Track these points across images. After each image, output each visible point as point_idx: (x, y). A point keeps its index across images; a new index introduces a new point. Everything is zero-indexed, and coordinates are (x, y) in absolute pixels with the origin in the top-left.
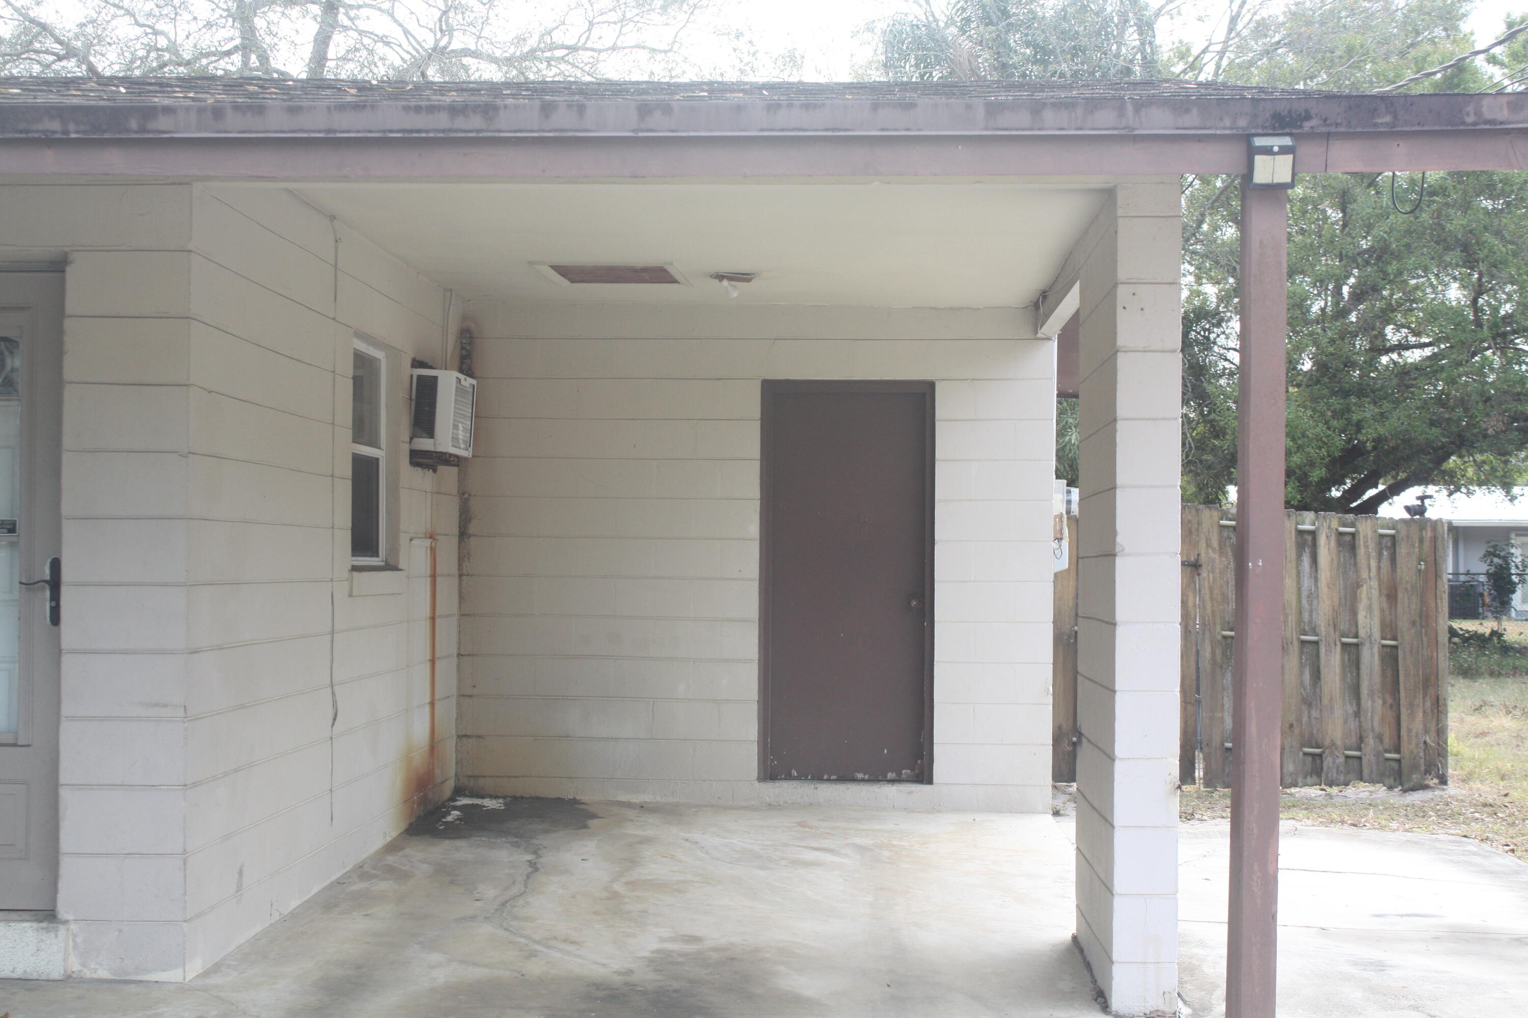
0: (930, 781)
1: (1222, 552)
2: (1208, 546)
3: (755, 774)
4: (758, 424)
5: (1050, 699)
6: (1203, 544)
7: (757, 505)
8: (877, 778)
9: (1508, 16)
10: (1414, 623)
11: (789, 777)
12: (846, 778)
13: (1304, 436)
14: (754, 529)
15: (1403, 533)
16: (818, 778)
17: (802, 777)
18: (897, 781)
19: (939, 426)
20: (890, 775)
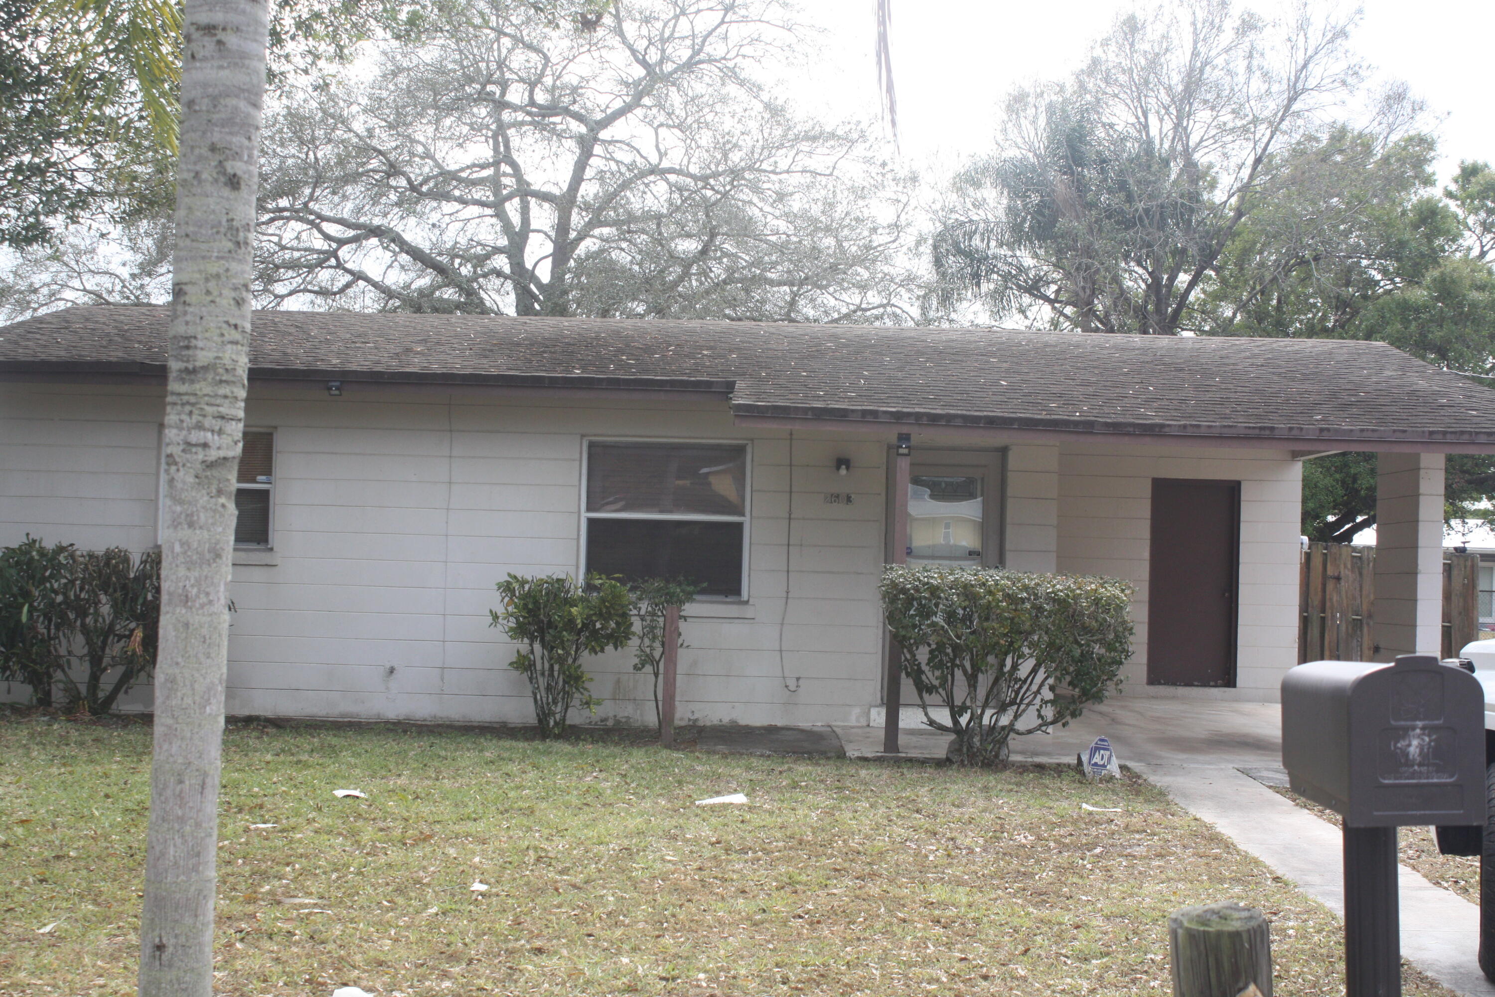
0: (1234, 685)
1: (1353, 572)
2: (1345, 567)
3: (1145, 681)
4: (1149, 501)
5: (1297, 645)
6: (1342, 566)
7: (1148, 542)
8: (1205, 684)
9: (1463, 162)
10: (1460, 613)
11: (1160, 684)
12: (1189, 684)
13: (1316, 486)
14: (1146, 554)
15: (1455, 563)
16: (1174, 684)
17: (1167, 683)
18: (1216, 686)
19: (1243, 504)
20: (1212, 683)
